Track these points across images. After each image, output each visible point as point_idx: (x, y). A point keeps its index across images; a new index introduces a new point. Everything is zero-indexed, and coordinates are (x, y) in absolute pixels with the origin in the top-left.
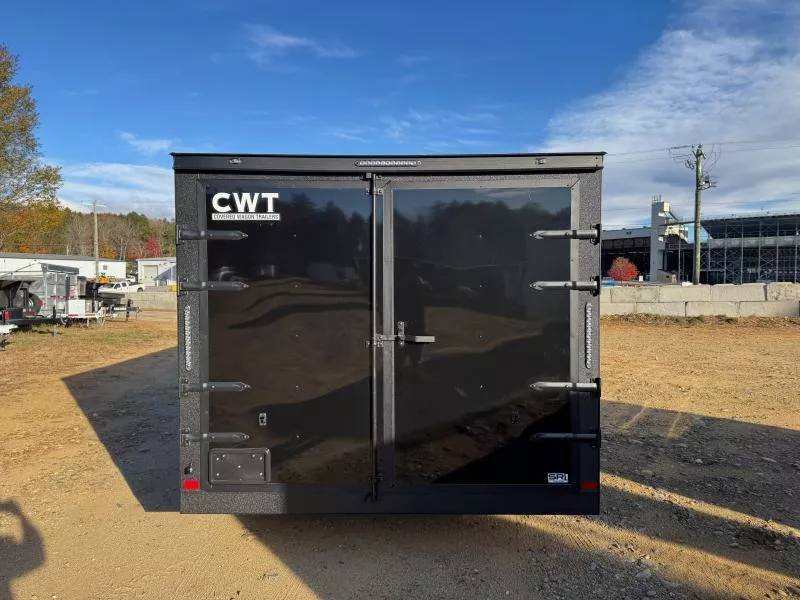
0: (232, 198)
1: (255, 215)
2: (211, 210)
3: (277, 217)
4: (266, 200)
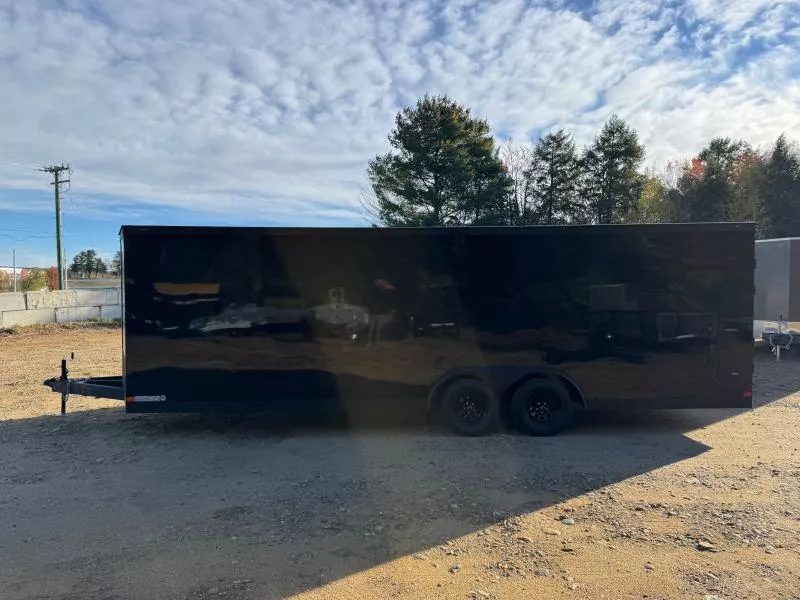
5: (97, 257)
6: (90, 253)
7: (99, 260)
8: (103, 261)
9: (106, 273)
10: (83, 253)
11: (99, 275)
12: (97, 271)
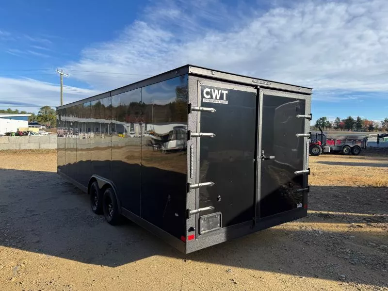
0: (211, 91)
1: (219, 101)
2: (203, 97)
3: (227, 102)
4: (223, 93)
5: (327, 120)
6: (324, 119)
7: (328, 122)
8: (330, 122)
9: (331, 128)
10: (321, 119)
11: (328, 129)
12: (327, 127)
